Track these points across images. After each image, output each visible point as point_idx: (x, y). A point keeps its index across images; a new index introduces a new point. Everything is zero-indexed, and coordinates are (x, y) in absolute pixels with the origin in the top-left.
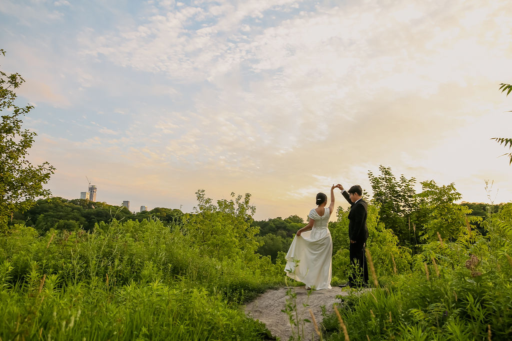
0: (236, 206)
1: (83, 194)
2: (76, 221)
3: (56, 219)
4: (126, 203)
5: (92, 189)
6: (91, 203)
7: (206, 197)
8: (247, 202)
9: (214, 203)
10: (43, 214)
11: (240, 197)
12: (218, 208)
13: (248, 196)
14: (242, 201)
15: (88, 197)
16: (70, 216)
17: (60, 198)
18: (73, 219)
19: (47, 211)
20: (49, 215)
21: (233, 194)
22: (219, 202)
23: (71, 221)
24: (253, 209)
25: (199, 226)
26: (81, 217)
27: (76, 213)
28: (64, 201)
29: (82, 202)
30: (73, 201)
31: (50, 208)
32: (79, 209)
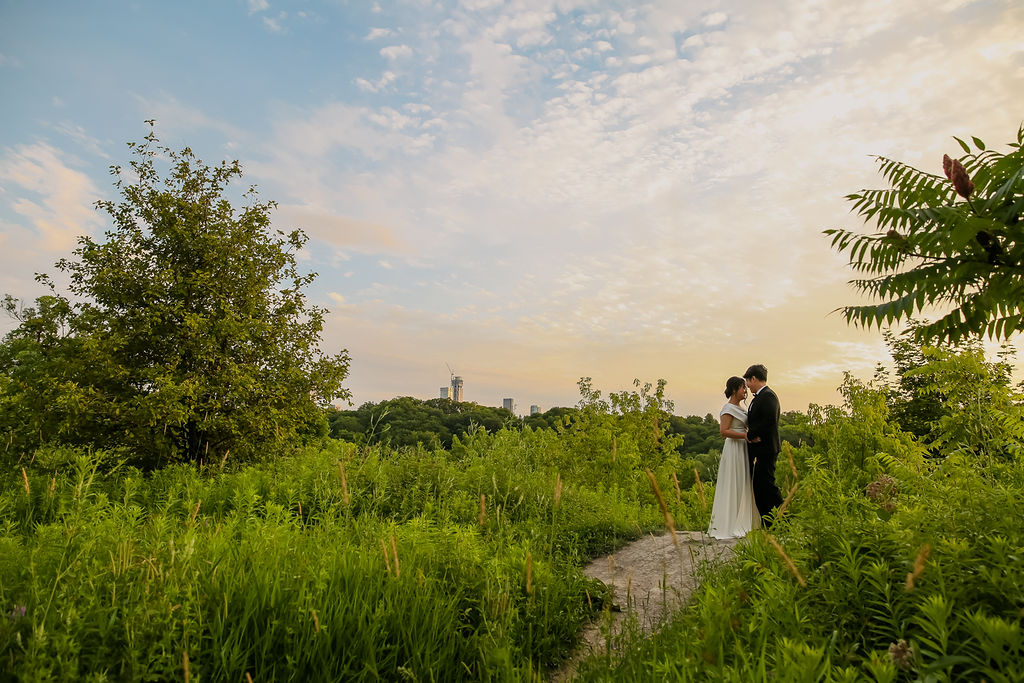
0: (643, 402)
1: (444, 390)
2: (436, 432)
3: (407, 430)
4: (508, 401)
5: (456, 383)
6: (457, 405)
7: (593, 389)
8: (659, 394)
9: (605, 397)
10: (389, 423)
11: (648, 387)
12: (610, 405)
13: (662, 383)
14: (652, 392)
15: (451, 394)
16: (426, 425)
17: (411, 398)
18: (430, 430)
19: (395, 419)
20: (397, 425)
21: (637, 382)
22: (613, 397)
23: (428, 433)
24: (670, 405)
25: (584, 435)
26: (440, 427)
27: (434, 421)
28: (416, 403)
29: (443, 403)
30: (429, 403)
31: (399, 413)
32: (437, 415)
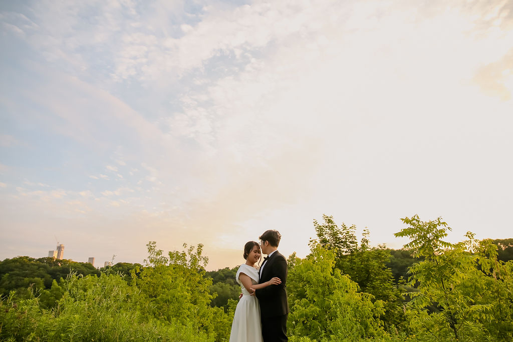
0: (188, 258)
1: (51, 252)
2: (41, 278)
3: (21, 278)
4: (91, 259)
5: (60, 248)
6: (58, 261)
7: (157, 249)
8: (199, 253)
9: (166, 255)
10: (8, 273)
11: (192, 249)
12: (169, 259)
13: (200, 246)
14: (194, 252)
15: (55, 255)
16: (36, 274)
17: (27, 257)
18: (38, 276)
19: (12, 270)
20: (14, 274)
21: (185, 245)
22: (170, 254)
23: (36, 278)
24: (206, 260)
25: (149, 279)
26: (46, 274)
27: (42, 271)
28: (31, 260)
29: (49, 260)
30: (40, 260)
31: (16, 267)
32: (45, 267)
